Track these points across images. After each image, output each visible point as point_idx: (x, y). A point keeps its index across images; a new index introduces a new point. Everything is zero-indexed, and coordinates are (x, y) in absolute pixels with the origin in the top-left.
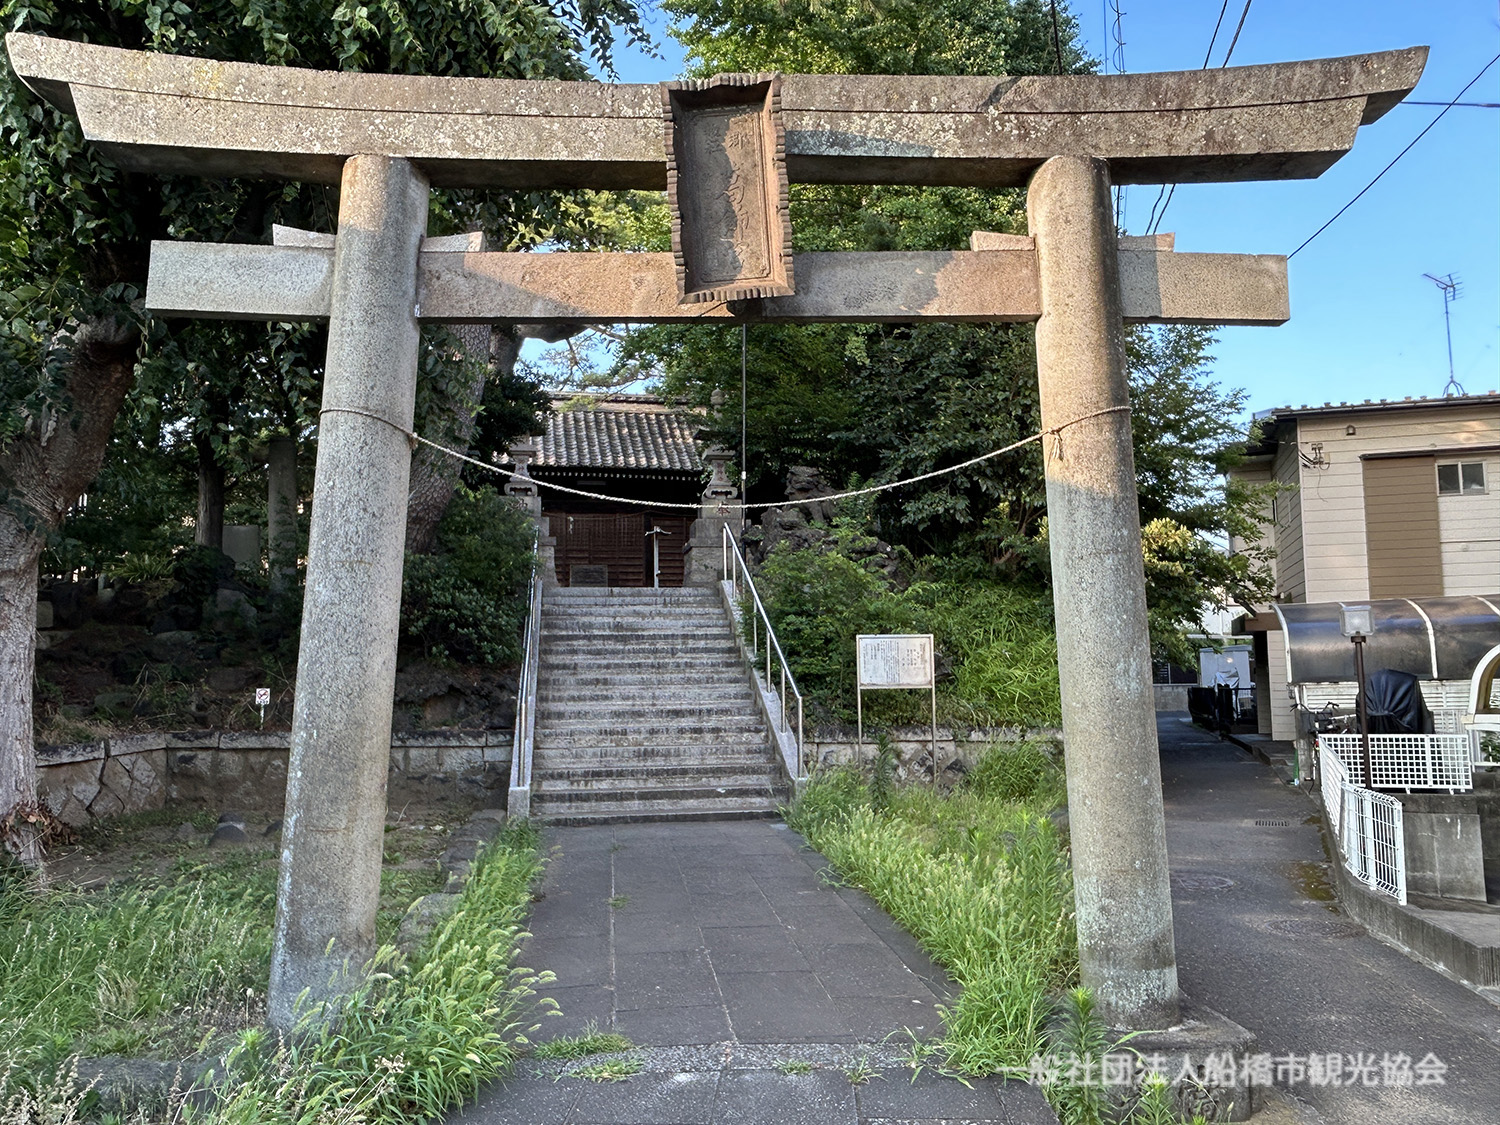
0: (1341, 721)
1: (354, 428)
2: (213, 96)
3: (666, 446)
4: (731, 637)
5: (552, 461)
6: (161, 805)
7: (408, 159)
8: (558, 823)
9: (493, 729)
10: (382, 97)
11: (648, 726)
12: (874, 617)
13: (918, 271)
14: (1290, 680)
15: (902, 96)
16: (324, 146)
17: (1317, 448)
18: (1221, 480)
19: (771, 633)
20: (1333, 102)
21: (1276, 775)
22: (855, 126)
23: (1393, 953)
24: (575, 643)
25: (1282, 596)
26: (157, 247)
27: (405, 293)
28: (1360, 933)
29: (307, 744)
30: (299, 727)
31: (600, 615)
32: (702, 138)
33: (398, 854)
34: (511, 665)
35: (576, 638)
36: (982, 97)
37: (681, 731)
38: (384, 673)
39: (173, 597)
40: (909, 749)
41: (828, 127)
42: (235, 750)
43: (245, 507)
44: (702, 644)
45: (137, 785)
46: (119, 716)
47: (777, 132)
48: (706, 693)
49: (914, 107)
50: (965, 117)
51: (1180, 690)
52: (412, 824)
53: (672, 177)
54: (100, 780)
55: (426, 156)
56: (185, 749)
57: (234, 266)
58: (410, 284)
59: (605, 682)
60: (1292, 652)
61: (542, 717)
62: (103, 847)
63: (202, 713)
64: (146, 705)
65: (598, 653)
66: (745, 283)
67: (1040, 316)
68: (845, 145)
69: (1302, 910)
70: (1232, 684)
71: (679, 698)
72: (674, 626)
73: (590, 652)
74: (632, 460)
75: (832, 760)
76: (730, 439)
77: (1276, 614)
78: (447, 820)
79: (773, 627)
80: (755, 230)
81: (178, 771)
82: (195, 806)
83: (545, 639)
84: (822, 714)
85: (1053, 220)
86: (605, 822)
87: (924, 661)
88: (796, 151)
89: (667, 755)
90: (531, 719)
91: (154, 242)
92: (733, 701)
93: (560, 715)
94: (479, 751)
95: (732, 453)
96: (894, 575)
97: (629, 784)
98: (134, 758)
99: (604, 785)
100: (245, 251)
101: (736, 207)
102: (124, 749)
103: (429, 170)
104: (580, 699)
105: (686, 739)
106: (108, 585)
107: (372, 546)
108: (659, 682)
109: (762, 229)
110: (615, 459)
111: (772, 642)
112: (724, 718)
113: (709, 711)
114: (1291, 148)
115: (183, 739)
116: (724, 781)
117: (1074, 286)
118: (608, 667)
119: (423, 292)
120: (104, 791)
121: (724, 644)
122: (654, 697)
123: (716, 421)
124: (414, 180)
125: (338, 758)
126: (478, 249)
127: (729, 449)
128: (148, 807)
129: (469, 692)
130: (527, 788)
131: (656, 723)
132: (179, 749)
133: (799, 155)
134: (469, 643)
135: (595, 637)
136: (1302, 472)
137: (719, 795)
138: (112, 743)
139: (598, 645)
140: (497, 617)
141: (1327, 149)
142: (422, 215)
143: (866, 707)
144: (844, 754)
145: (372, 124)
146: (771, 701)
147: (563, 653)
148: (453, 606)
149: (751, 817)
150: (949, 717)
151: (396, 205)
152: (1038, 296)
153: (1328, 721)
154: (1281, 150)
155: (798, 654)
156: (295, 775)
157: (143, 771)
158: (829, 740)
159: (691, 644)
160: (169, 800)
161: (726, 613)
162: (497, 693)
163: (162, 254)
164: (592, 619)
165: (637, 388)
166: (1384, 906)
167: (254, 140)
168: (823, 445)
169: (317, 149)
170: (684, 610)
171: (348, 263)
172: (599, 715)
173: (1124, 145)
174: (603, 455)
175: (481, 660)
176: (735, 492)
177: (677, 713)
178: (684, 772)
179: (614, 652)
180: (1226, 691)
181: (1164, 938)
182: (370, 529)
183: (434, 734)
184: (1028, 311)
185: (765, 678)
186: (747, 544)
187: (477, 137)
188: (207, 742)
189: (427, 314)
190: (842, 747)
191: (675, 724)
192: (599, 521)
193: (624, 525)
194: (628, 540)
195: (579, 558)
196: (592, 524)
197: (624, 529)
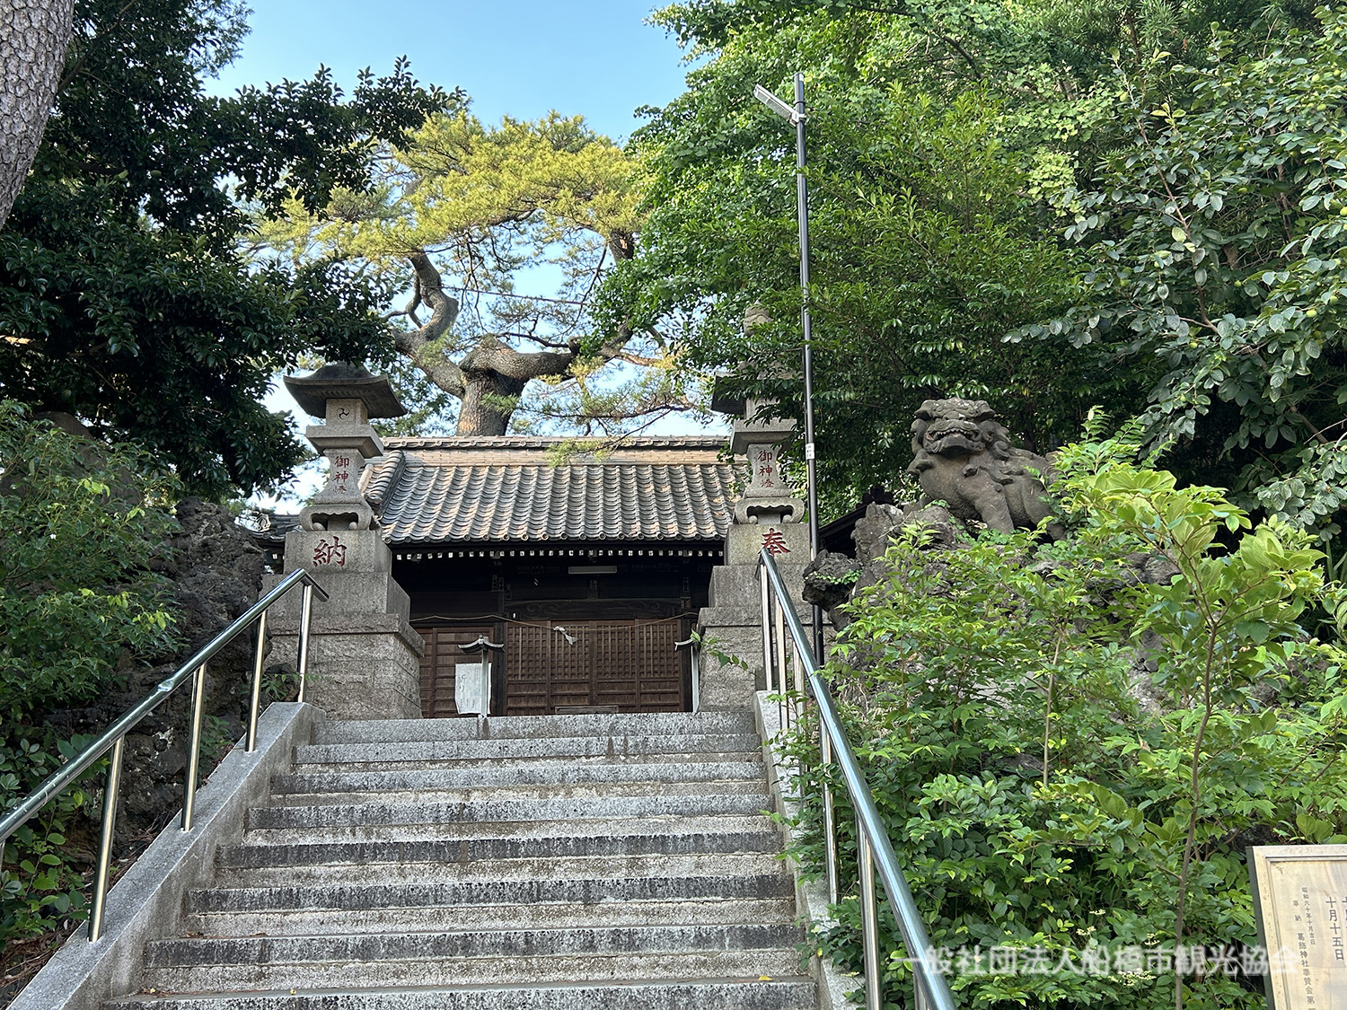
24: (317, 870)
31: (429, 788)
65: (365, 901)
72: (617, 814)
73: (337, 901)
135: (385, 851)
139: (384, 875)
159: (651, 866)
161: (764, 772)
164: (402, 800)
176: (797, 507)
192: (606, 633)
193: (648, 638)
194: (656, 662)
195: (572, 695)
196: (596, 639)
197: (648, 645)
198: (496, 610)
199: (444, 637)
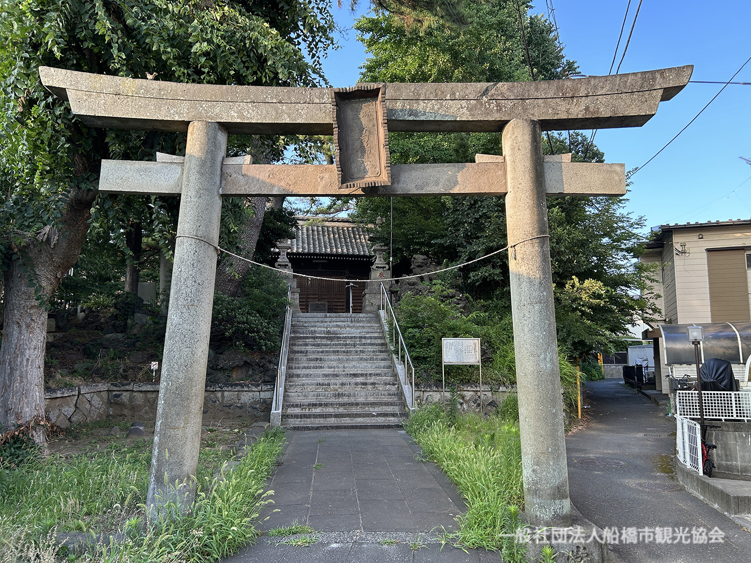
0: (692, 384)
1: (191, 245)
2: (130, 94)
3: (357, 243)
4: (383, 338)
5: (300, 250)
6: (104, 418)
7: (218, 123)
8: (295, 429)
9: (265, 382)
10: (206, 95)
11: (341, 381)
12: (451, 329)
13: (449, 173)
14: (666, 363)
15: (443, 92)
16: (179, 117)
17: (683, 245)
18: (635, 260)
19: (401, 337)
20: (647, 92)
21: (661, 412)
22: (421, 106)
23: (695, 499)
24: (307, 340)
25: (667, 320)
26: (105, 163)
27: (215, 183)
28: (682, 489)
29: (166, 388)
30: (164, 381)
31: (320, 327)
32: (350, 114)
33: (215, 442)
34: (275, 351)
35: (307, 338)
36: (480, 92)
37: (357, 384)
38: (203, 356)
39: (115, 317)
40: (468, 395)
41: (408, 107)
42: (141, 391)
43: (150, 272)
44: (369, 341)
45: (93, 408)
46: (85, 375)
47: (383, 110)
48: (369, 365)
49: (448, 97)
50: (472, 101)
51: (620, 367)
52: (224, 428)
53: (336, 131)
54: (76, 406)
55: (225, 121)
56: (117, 391)
57: (138, 171)
58: (218, 179)
59: (321, 360)
60: (667, 348)
61: (289, 376)
62: (75, 438)
63: (126, 373)
64: (98, 369)
65: (318, 345)
66: (370, 178)
67: (507, 193)
68: (416, 115)
69: (656, 478)
70: (644, 365)
71: (356, 367)
72: (356, 332)
73: (314, 345)
74: (340, 250)
75: (430, 399)
76: (386, 241)
77: (659, 329)
78: (241, 427)
79: (402, 333)
80: (374, 155)
81: (113, 401)
82: (121, 418)
83: (292, 339)
84: (425, 377)
85: (513, 149)
86: (318, 428)
87: (475, 351)
88: (394, 118)
89: (349, 396)
90: (284, 378)
91: (103, 160)
92: (382, 369)
93: (298, 376)
94: (258, 393)
95: (386, 248)
96: (464, 308)
97: (330, 410)
98: (92, 394)
99: (318, 410)
100: (143, 164)
101: (365, 144)
102: (87, 390)
103: (226, 127)
104: (308, 368)
105: (359, 388)
106: (83, 311)
107: (198, 298)
108: (347, 360)
109: (377, 155)
110: (331, 250)
111: (401, 341)
112: (378, 378)
113: (370, 374)
114: (626, 113)
115: (116, 386)
116: (376, 409)
117: (522, 179)
118: (322, 352)
119: (224, 182)
120: (77, 411)
121: (379, 341)
122: (344, 367)
123: (378, 232)
124: (220, 132)
125: (180, 395)
126: (248, 163)
127: (384, 246)
128: (98, 419)
129: (254, 364)
130: (280, 411)
131: (345, 380)
132: (114, 391)
133: (395, 120)
134: (255, 340)
135: (317, 337)
136: (676, 257)
137: (374, 416)
138: (82, 387)
139: (319, 341)
140: (269, 328)
141: (644, 114)
142: (224, 147)
143: (447, 373)
144: (436, 396)
145: (202, 107)
146: (401, 369)
147: (301, 345)
148: (247, 323)
149: (389, 427)
150: (489, 379)
151: (212, 143)
152: (506, 183)
153: (684, 384)
154: (621, 115)
155: (415, 347)
156: (161, 402)
157: (96, 401)
158: (429, 390)
159: (363, 341)
160: (108, 416)
161: (381, 326)
162: (268, 364)
163: (107, 165)
164: (316, 329)
165: (343, 215)
166: (692, 476)
167: (148, 114)
168: (430, 245)
169: (177, 118)
170: (361, 324)
171: (189, 169)
172: (318, 376)
173: (546, 113)
174: (326, 248)
175: (260, 349)
176: (387, 267)
177: (355, 375)
178: (357, 404)
179: (326, 345)
180: (640, 368)
181: (563, 485)
182: (197, 290)
183: (237, 385)
184: (502, 191)
185: (398, 358)
186: (392, 292)
187: (249, 112)
188: (127, 388)
189: (224, 193)
190: (435, 393)
191: (354, 380)
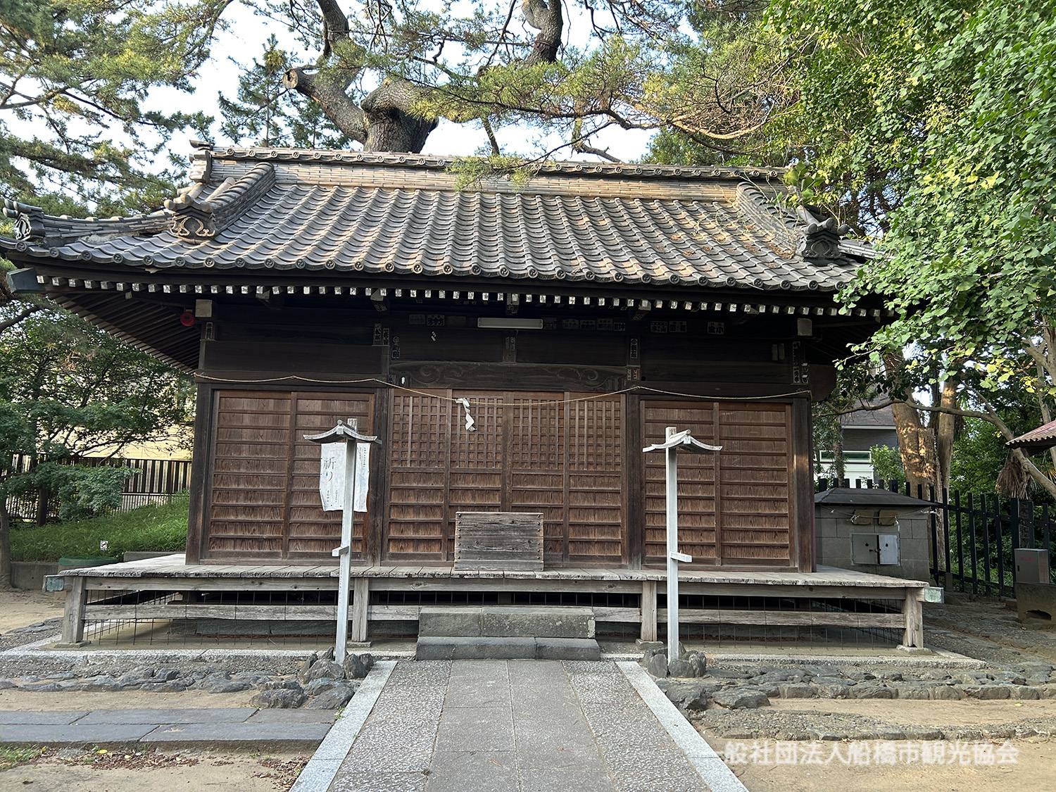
192: (525, 408)
193: (581, 418)
194: (591, 451)
195: (478, 490)
196: (511, 415)
197: (581, 427)
198: (378, 372)
199: (305, 405)
